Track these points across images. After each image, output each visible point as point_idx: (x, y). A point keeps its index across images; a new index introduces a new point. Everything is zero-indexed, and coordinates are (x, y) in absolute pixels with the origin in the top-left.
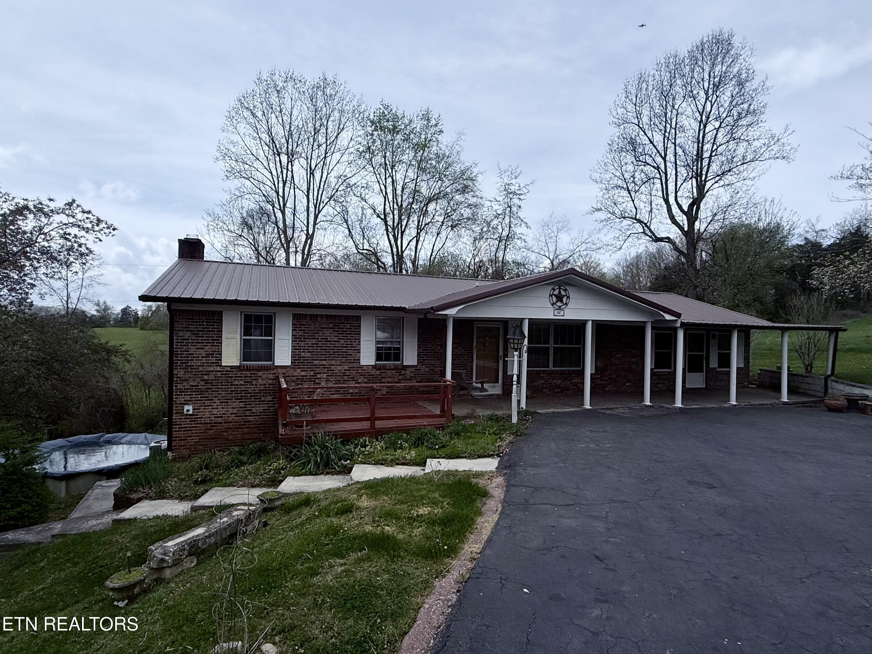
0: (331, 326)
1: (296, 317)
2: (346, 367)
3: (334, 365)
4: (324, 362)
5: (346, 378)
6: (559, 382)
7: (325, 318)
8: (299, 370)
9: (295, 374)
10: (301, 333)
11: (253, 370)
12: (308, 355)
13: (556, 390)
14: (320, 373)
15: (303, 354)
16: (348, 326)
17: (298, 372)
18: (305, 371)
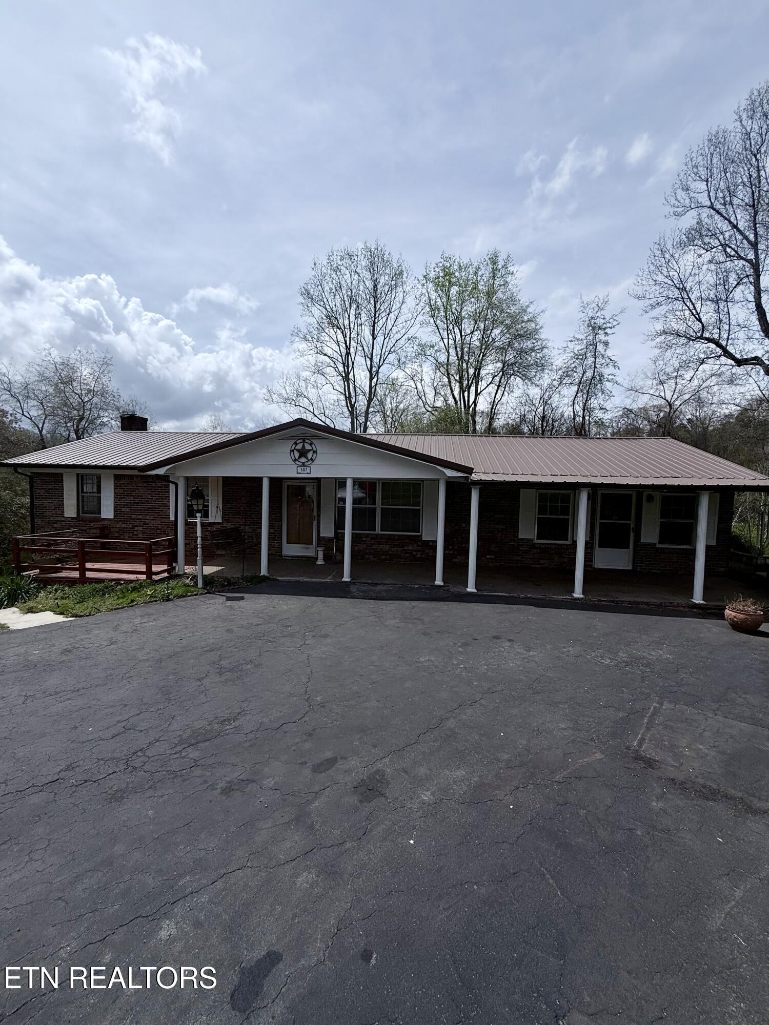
0: (145, 484)
1: (116, 477)
2: (158, 522)
3: (148, 519)
4: (140, 517)
5: (159, 531)
6: (387, 547)
7: (139, 478)
8: (120, 523)
9: (118, 526)
10: (121, 491)
11: (86, 521)
12: (128, 510)
13: (383, 557)
14: (137, 526)
15: (123, 509)
16: (159, 485)
17: (120, 525)
18: (125, 523)
